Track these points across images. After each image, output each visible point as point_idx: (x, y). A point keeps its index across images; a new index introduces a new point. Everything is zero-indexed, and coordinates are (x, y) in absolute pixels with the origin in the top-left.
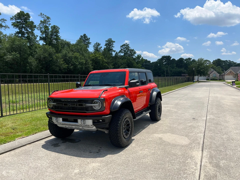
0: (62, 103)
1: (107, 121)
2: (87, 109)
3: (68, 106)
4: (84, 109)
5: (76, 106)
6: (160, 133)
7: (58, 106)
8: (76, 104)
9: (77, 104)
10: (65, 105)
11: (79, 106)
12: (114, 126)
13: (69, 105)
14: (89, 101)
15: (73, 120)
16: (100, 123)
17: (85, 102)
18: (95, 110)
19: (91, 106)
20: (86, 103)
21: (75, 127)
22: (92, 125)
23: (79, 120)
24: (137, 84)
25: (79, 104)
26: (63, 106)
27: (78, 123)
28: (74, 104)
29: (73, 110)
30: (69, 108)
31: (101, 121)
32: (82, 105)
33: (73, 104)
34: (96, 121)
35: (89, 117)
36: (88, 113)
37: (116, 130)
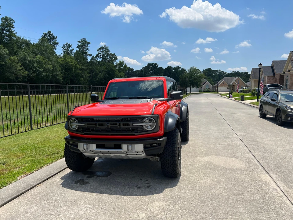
0: (95, 123)
1: (163, 145)
2: (135, 129)
3: (106, 127)
4: (130, 130)
5: (119, 127)
6: (203, 156)
7: (88, 127)
8: (118, 124)
9: (120, 124)
10: (99, 125)
11: (123, 126)
12: (170, 151)
13: (108, 126)
14: (138, 119)
15: (113, 146)
16: (153, 148)
17: (132, 121)
18: (146, 131)
19: (142, 126)
21: (114, 155)
22: (142, 152)
23: (124, 145)
24: (181, 96)
25: (123, 124)
26: (98, 126)
27: (123, 150)
28: (117, 124)
29: (112, 131)
30: (107, 130)
31: (155, 145)
32: (128, 125)
33: (113, 124)
34: (149, 146)
35: (139, 140)
36: (137, 135)
37: (173, 156)
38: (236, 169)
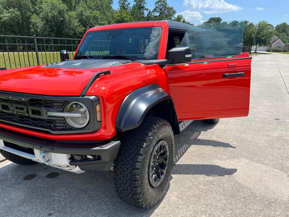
1: (106, 158)
2: (51, 123)
4: (44, 124)
14: (54, 104)
16: (89, 163)
17: (46, 107)
18: (72, 129)
19: (63, 119)
20: (48, 109)
22: (68, 166)
24: (187, 56)
27: (35, 157)
31: (90, 157)
34: (79, 158)
36: (56, 135)
37: (132, 179)
38: (276, 202)
